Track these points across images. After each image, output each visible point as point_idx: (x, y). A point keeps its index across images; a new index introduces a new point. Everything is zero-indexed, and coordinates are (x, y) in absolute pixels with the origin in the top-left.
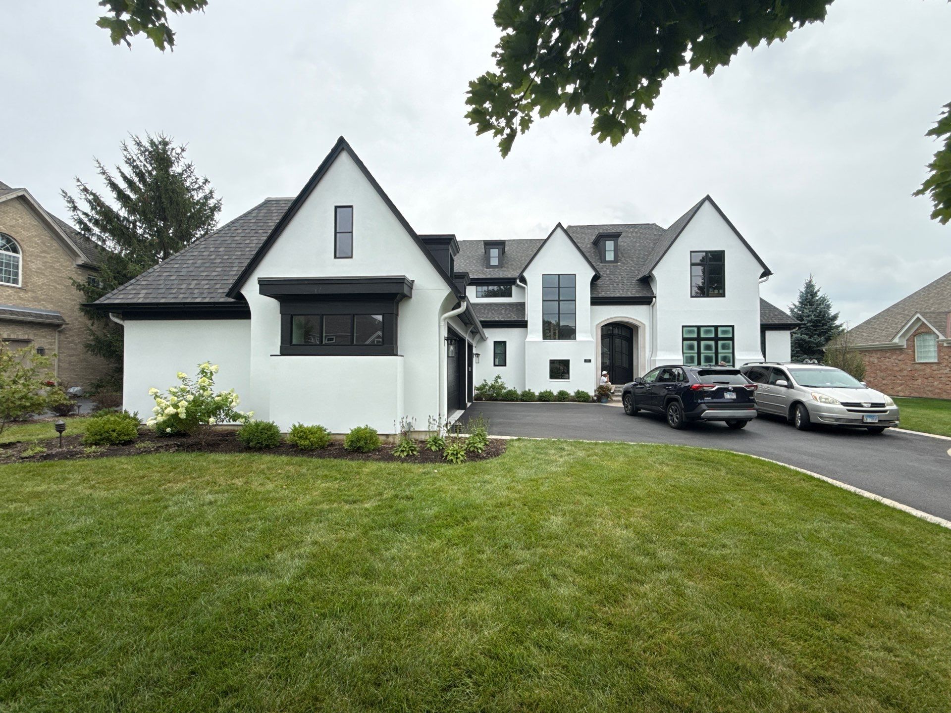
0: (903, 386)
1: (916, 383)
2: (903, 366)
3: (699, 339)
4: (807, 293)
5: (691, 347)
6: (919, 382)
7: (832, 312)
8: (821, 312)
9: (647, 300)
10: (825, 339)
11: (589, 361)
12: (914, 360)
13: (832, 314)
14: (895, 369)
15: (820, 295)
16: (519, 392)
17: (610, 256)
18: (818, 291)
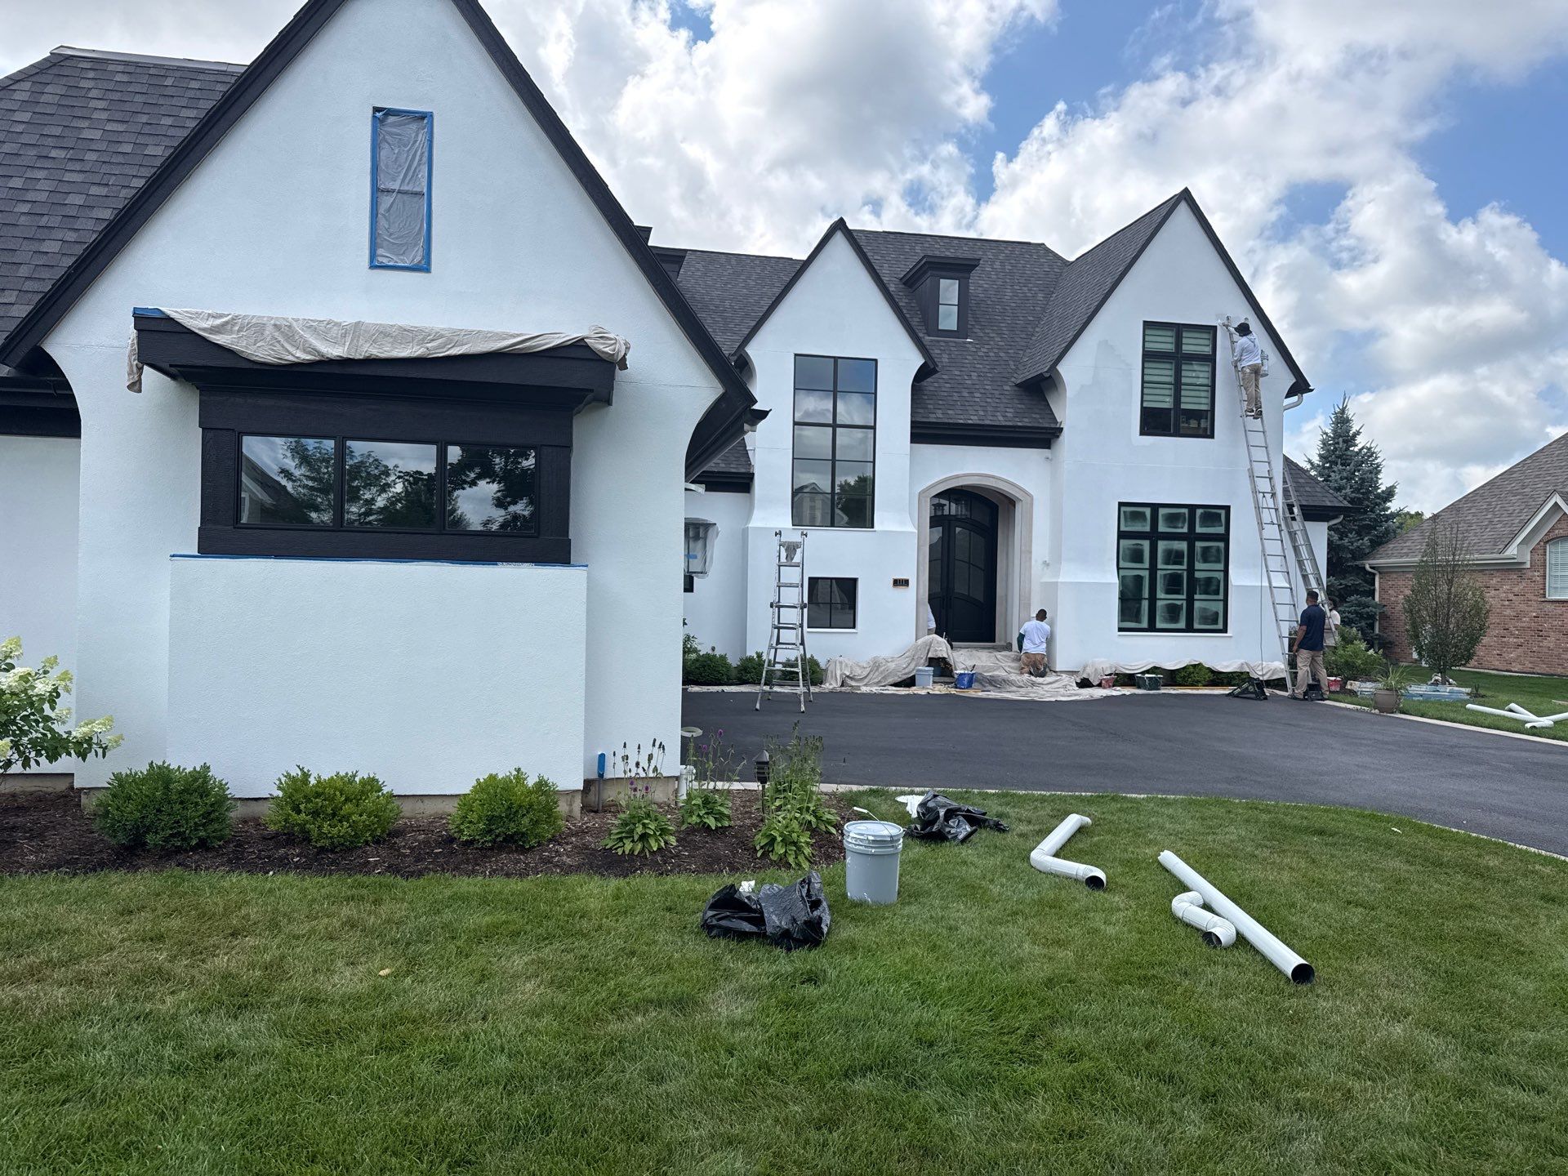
0: (1520, 650)
1: (1545, 643)
2: (1523, 607)
3: (1154, 536)
4: (1337, 435)
5: (1137, 556)
6: (1550, 642)
7: (1384, 483)
8: (1363, 480)
9: (1044, 436)
10: (1371, 541)
11: (905, 583)
12: (1544, 595)
13: (1383, 488)
14: (1508, 612)
15: (1361, 441)
16: (734, 661)
17: (948, 319)
18: (1358, 433)
